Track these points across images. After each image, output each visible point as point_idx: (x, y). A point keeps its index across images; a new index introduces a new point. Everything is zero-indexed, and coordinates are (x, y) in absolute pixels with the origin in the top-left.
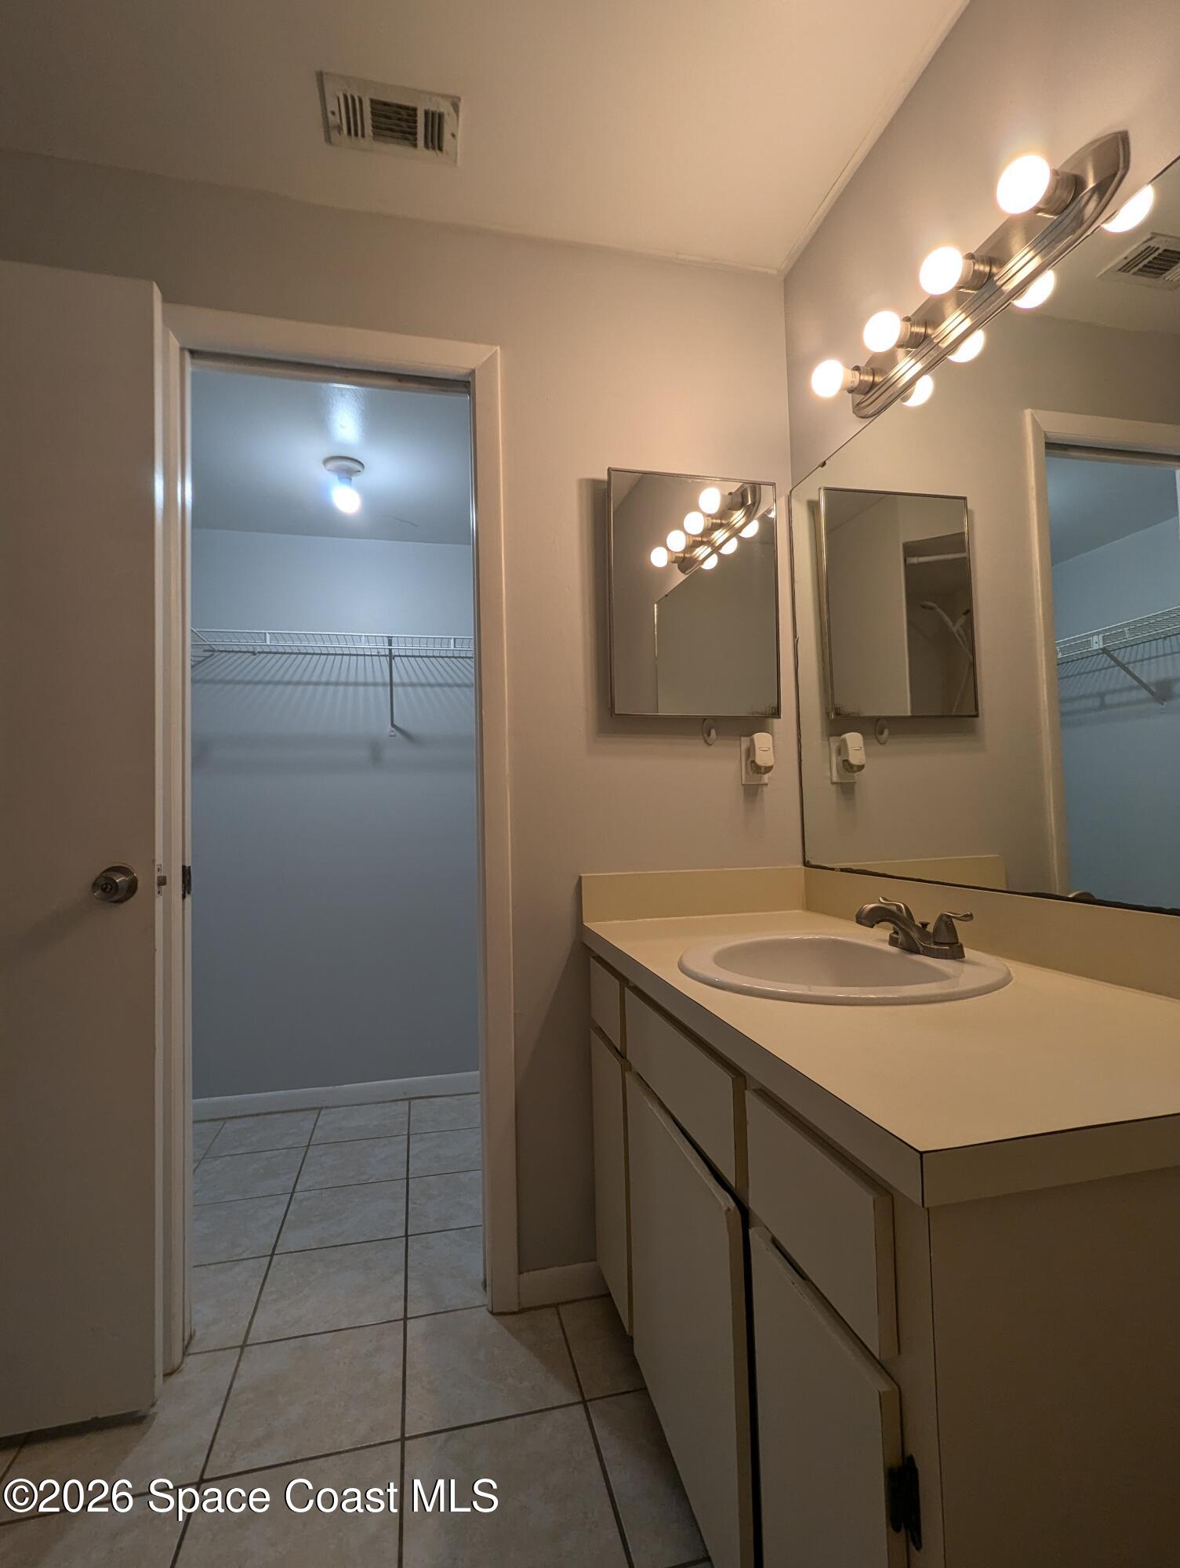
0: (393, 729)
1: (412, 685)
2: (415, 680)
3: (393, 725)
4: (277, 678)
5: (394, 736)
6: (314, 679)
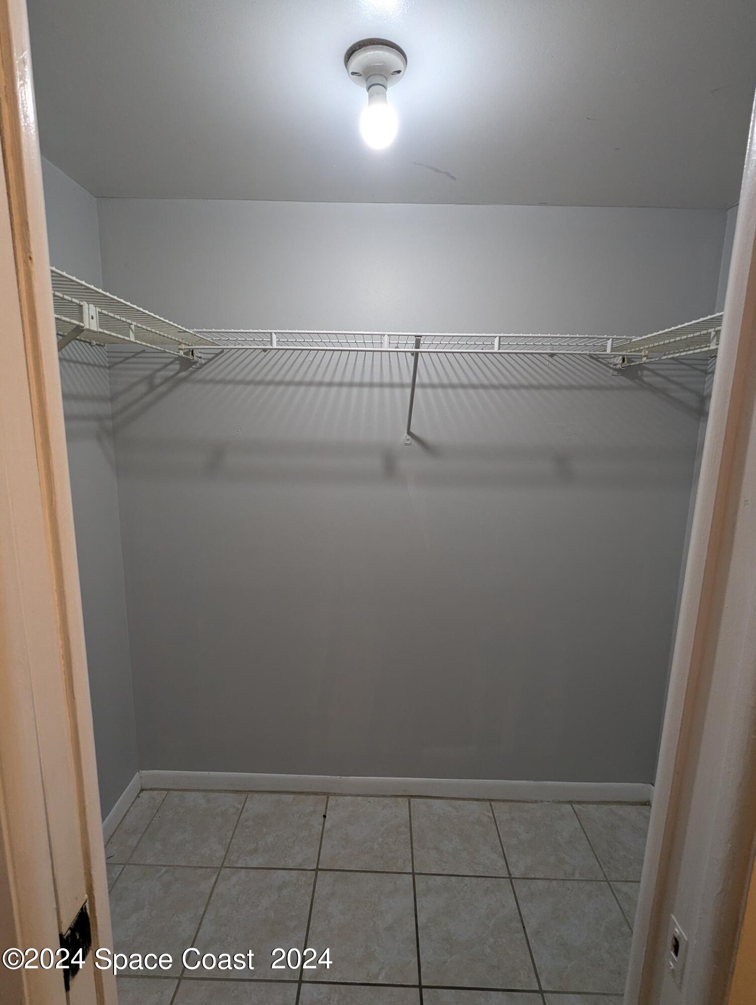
0: (409, 437)
1: (443, 386)
2: (446, 381)
3: (409, 433)
4: (288, 378)
5: (410, 444)
6: (327, 379)
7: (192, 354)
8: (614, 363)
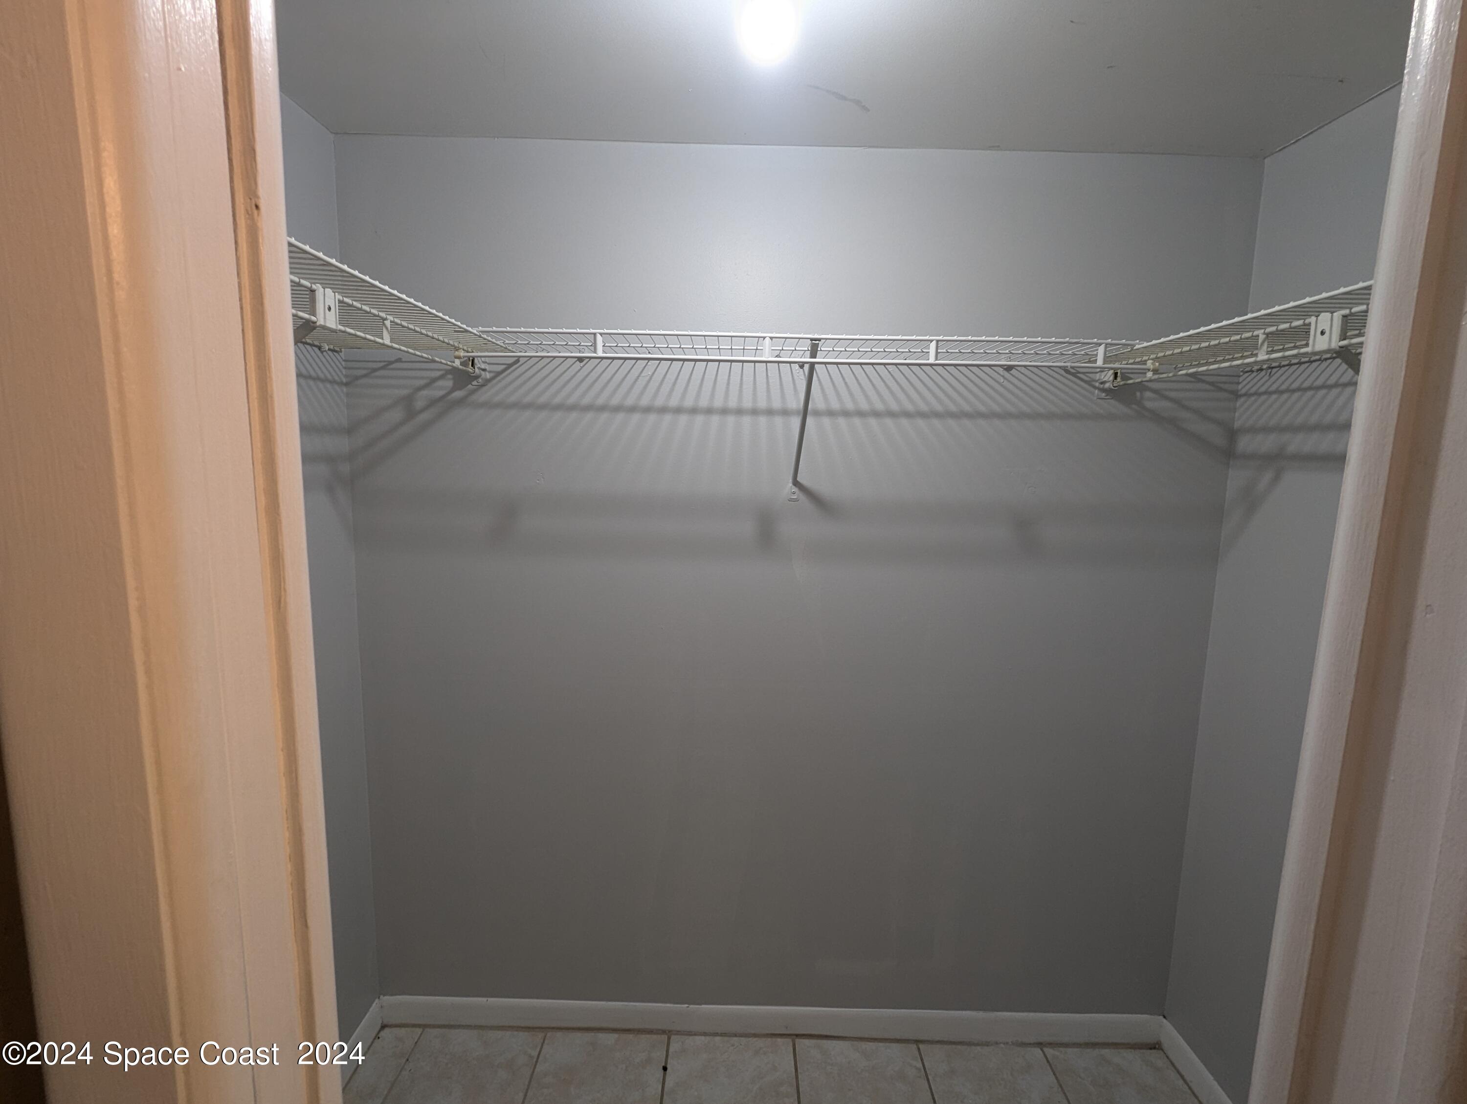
0: (795, 489)
1: (846, 414)
2: (850, 406)
3: (796, 483)
4: (615, 401)
5: (795, 500)
6: (674, 402)
7: (473, 365)
8: (1101, 381)
